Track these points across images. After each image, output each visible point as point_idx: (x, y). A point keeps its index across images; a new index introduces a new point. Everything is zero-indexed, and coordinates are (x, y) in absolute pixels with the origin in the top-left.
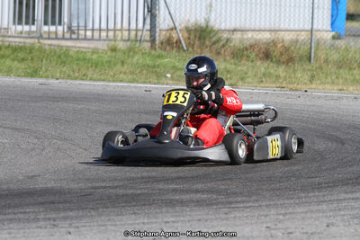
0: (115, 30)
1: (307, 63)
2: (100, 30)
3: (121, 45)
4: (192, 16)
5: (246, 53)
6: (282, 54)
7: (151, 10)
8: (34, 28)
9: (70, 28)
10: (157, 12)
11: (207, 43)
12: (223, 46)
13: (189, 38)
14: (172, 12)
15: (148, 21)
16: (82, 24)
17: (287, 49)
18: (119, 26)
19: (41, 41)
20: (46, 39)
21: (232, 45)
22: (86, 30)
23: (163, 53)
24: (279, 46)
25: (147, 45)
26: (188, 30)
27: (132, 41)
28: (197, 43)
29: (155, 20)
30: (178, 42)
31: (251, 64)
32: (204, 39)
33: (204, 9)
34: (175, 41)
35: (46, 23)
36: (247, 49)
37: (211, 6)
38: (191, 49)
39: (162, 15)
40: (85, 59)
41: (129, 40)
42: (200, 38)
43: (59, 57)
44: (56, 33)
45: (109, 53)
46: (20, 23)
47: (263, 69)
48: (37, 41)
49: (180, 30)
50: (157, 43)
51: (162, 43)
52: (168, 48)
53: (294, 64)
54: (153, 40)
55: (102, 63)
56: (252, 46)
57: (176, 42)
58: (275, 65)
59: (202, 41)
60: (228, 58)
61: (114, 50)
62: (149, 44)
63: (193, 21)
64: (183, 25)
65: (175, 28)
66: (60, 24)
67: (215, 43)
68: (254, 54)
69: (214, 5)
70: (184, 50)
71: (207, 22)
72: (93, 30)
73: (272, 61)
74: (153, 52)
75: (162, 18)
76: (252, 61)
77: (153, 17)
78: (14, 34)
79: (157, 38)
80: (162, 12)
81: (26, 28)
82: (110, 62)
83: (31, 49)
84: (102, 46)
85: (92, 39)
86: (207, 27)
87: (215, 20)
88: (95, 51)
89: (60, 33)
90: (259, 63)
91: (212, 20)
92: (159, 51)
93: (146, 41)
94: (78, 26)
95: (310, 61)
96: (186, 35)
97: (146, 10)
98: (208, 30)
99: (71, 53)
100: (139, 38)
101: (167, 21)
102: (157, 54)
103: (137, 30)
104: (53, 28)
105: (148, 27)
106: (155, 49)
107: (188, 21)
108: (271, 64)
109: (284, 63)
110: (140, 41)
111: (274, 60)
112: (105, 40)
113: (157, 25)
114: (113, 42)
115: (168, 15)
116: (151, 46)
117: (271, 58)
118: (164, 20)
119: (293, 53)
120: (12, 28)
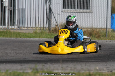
1: (105, 37)
3: (38, 31)
4: (64, 21)
6: (96, 34)
7: (49, 19)
10: (51, 19)
14: (56, 19)
15: (48, 23)
17: (98, 32)
23: (53, 34)
24: (95, 31)
27: (42, 30)
40: (26, 36)
41: (41, 30)
45: (34, 34)
49: (59, 26)
50: (51, 30)
51: (53, 31)
52: (55, 32)
53: (100, 37)
54: (49, 29)
58: (94, 38)
61: (36, 33)
62: (48, 31)
64: (60, 24)
65: (58, 25)
73: (92, 37)
74: (50, 34)
75: (53, 21)
77: (50, 21)
79: (51, 29)
82: (35, 36)
84: (32, 32)
85: (27, 30)
88: (28, 33)
93: (47, 30)
95: (106, 37)
97: (47, 19)
106: (50, 33)
107: (62, 23)
108: (92, 38)
109: (97, 37)
110: (45, 30)
111: (93, 36)
112: (32, 30)
113: (51, 24)
114: (35, 31)
115: (55, 21)
116: (49, 32)
117: (92, 36)
118: (54, 22)
119: (100, 34)
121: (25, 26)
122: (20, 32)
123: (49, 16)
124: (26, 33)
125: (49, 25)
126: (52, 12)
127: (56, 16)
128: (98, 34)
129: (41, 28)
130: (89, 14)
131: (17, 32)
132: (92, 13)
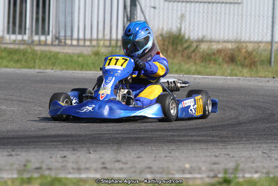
0: (98, 40)
1: (268, 66)
2: (85, 40)
3: (103, 50)
5: (213, 57)
6: (245, 58)
7: (130, 20)
8: (26, 37)
9: (57, 38)
11: (179, 48)
12: (194, 51)
13: (163, 45)
16: (69, 34)
17: (249, 54)
19: (32, 47)
20: (37, 45)
21: (201, 50)
22: (72, 39)
24: (244, 50)
26: (161, 35)
27: (113, 47)
28: (170, 49)
31: (217, 66)
32: (176, 45)
35: (37, 33)
36: (214, 54)
37: (183, 16)
40: (72, 61)
41: (110, 46)
42: (173, 44)
43: (49, 59)
44: (46, 40)
45: (93, 57)
46: (14, 33)
47: (229, 71)
48: (28, 47)
53: (256, 67)
55: (87, 64)
56: (219, 51)
58: (240, 68)
59: (175, 46)
60: (198, 61)
61: (97, 54)
63: (169, 29)
64: (158, 33)
66: (49, 34)
67: (186, 48)
68: (221, 58)
71: (180, 30)
72: (78, 40)
73: (236, 64)
76: (219, 65)
78: (8, 41)
81: (19, 37)
82: (94, 63)
83: (24, 53)
84: (87, 51)
85: (78, 46)
86: (179, 35)
87: (185, 29)
88: (79, 55)
89: (49, 41)
90: (225, 66)
91: (183, 26)
94: (65, 36)
95: (270, 64)
97: (126, 19)
98: (180, 37)
99: (60, 56)
103: (117, 40)
104: (43, 38)
108: (236, 67)
109: (247, 66)
111: (239, 63)
112: (89, 46)
114: (96, 48)
117: (236, 62)
119: (255, 58)
120: (7, 37)
121: (72, 36)
122: (59, 53)
124: (72, 53)
126: (137, 3)
128: (251, 59)
129: (110, 40)
130: (232, 5)
131: (50, 52)
132: (239, 3)
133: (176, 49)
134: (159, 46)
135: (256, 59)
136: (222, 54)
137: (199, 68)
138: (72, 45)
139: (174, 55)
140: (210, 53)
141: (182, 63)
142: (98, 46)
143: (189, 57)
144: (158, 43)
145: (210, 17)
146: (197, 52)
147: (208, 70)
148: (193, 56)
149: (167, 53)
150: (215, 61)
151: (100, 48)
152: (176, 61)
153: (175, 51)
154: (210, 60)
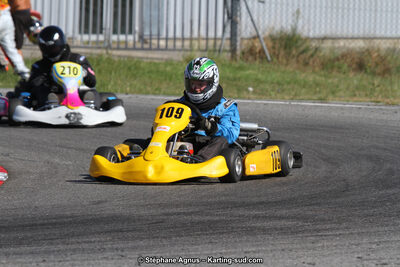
0: (191, 39)
2: (175, 39)
5: (336, 63)
6: (377, 64)
7: (232, 17)
8: (101, 38)
9: (141, 37)
10: (238, 18)
11: (294, 52)
12: (312, 56)
13: (274, 48)
14: (255, 18)
15: (228, 29)
16: (155, 32)
17: (382, 59)
18: (195, 35)
19: (110, 52)
20: (114, 49)
21: (322, 54)
22: (159, 39)
23: (245, 64)
24: (376, 54)
25: (226, 56)
26: (272, 38)
27: (210, 51)
29: (236, 28)
30: (262, 51)
31: (342, 76)
32: (290, 48)
33: (290, 15)
34: (257, 50)
35: (115, 32)
36: (338, 59)
37: (298, 12)
38: (275, 60)
39: (244, 21)
40: (158, 71)
41: (206, 50)
42: (285, 48)
43: (129, 69)
44: (126, 42)
45: (184, 64)
46: (86, 32)
47: (355, 82)
48: (104, 52)
49: (264, 39)
50: (238, 52)
51: (243, 53)
52: (250, 58)
53: (390, 75)
54: (233, 50)
55: (176, 76)
56: (344, 56)
57: (260, 52)
58: (370, 77)
59: (288, 50)
60: (317, 69)
62: (230, 54)
63: (278, 28)
64: (267, 34)
65: (258, 36)
66: (131, 32)
67: (303, 52)
68: (346, 65)
69: (301, 10)
70: (268, 61)
71: (294, 30)
72: (167, 39)
73: (366, 72)
74: (234, 63)
75: (243, 25)
76: (344, 73)
77: (234, 24)
78: (79, 44)
79: (238, 47)
80: (243, 19)
81: (94, 37)
83: (99, 61)
84: (177, 57)
85: (166, 49)
86: (294, 35)
87: (303, 27)
88: (169, 62)
89: (131, 43)
90: (351, 75)
91: (300, 28)
92: (240, 62)
93: (225, 51)
94: (151, 35)
96: (270, 44)
97: (226, 16)
98: (295, 38)
99: (142, 65)
100: (217, 48)
101: (249, 29)
102: (237, 65)
103: (215, 39)
104: (122, 37)
105: (228, 35)
106: (236, 60)
107: (273, 28)
108: (365, 76)
109: (379, 74)
110: (219, 51)
111: (368, 71)
112: (180, 50)
113: (238, 33)
114: (189, 53)
115: (250, 22)
116: (232, 57)
118: (246, 27)
119: (389, 64)
120: (78, 37)
121: (159, 35)
122: (142, 58)
123: (232, 6)
125: (234, 34)
127: (254, 6)
128: (384, 65)
133: (289, 54)
134: (269, 49)
135: (391, 65)
136: (348, 60)
137: (318, 78)
138: (158, 49)
139: (288, 60)
140: (332, 57)
141: (297, 72)
142: (191, 50)
143: (306, 64)
144: (267, 45)
145: (334, 16)
146: (315, 56)
147: (330, 81)
148: (311, 63)
149: (278, 58)
150: (339, 68)
151: (194, 53)
152: (290, 69)
153: (288, 55)
154: (332, 68)
